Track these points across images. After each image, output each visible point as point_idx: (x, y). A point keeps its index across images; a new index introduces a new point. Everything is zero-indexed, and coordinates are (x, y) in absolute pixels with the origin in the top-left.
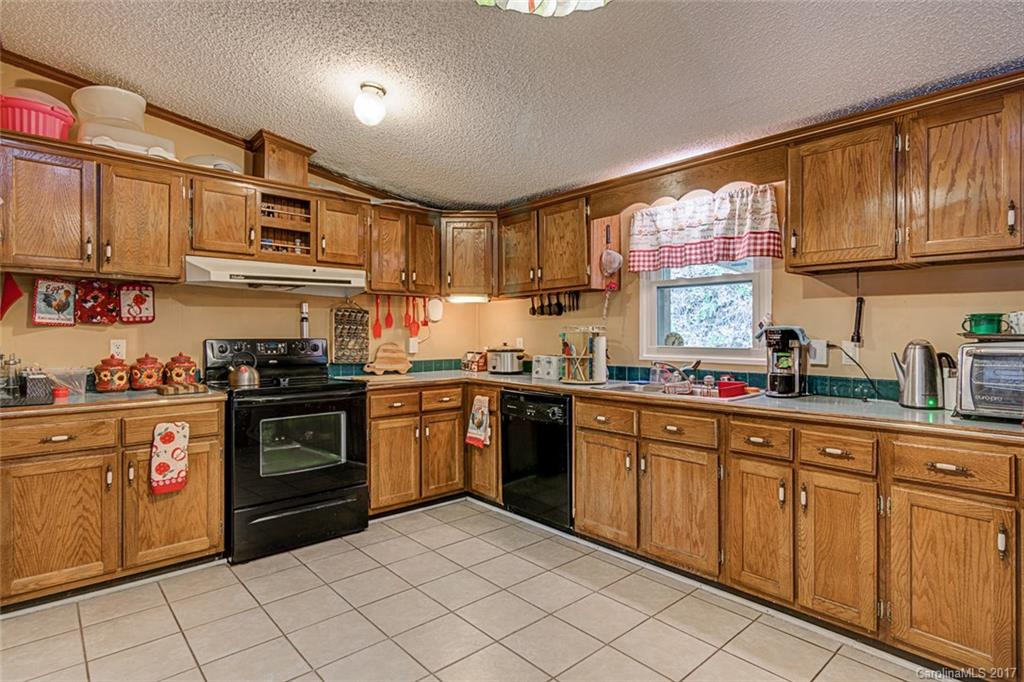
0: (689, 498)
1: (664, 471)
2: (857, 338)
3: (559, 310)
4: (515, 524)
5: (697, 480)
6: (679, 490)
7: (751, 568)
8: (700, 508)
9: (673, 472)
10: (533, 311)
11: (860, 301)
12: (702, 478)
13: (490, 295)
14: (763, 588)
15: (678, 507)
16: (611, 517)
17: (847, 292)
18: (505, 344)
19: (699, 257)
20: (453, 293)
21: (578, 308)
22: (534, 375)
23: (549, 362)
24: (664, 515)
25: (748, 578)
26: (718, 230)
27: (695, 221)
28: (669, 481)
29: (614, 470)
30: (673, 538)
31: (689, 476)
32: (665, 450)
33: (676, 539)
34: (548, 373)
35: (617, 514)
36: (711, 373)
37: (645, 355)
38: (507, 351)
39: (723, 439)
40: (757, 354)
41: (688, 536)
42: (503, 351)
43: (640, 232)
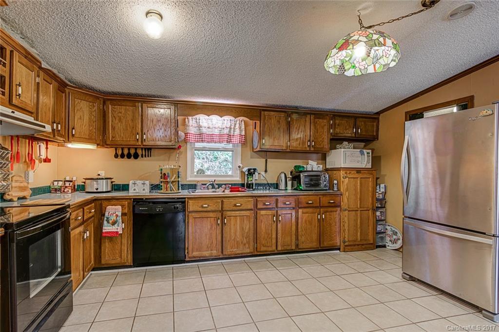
0: (242, 229)
1: (233, 222)
2: (266, 171)
3: (136, 156)
4: (153, 271)
5: (245, 222)
6: (238, 228)
7: (263, 245)
8: (246, 231)
9: (236, 221)
10: (116, 156)
11: (266, 160)
12: (247, 221)
13: (98, 145)
14: (268, 250)
15: (238, 233)
16: (207, 247)
17: (263, 158)
18: (99, 175)
19: (218, 140)
20: (74, 141)
21: (151, 156)
22: (130, 192)
23: (144, 184)
24: (233, 238)
25: (263, 249)
26: (226, 131)
27: (217, 126)
28: (234, 225)
29: (209, 227)
30: (236, 246)
31: (242, 221)
32: (233, 213)
33: (237, 246)
34: (144, 190)
35: (211, 245)
36: (224, 184)
37: (189, 178)
38: (100, 179)
39: (256, 205)
40: (235, 177)
41: (242, 243)
42: (97, 179)
43: (192, 125)
